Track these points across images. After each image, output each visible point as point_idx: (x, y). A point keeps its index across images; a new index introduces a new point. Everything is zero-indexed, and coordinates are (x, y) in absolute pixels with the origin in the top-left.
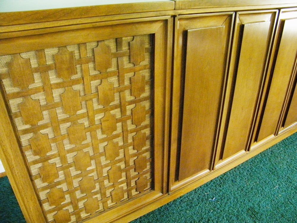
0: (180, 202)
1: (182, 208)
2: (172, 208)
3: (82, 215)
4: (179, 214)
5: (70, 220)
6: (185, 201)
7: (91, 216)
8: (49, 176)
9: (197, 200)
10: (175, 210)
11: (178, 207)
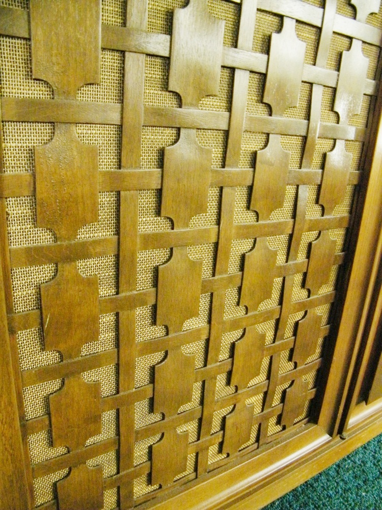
0: (337, 469)
1: (345, 483)
2: (322, 485)
3: (135, 490)
4: (343, 499)
5: (101, 505)
6: (348, 469)
7: (160, 494)
8: (70, 323)
9: (374, 464)
10: (332, 490)
11: (338, 483)
